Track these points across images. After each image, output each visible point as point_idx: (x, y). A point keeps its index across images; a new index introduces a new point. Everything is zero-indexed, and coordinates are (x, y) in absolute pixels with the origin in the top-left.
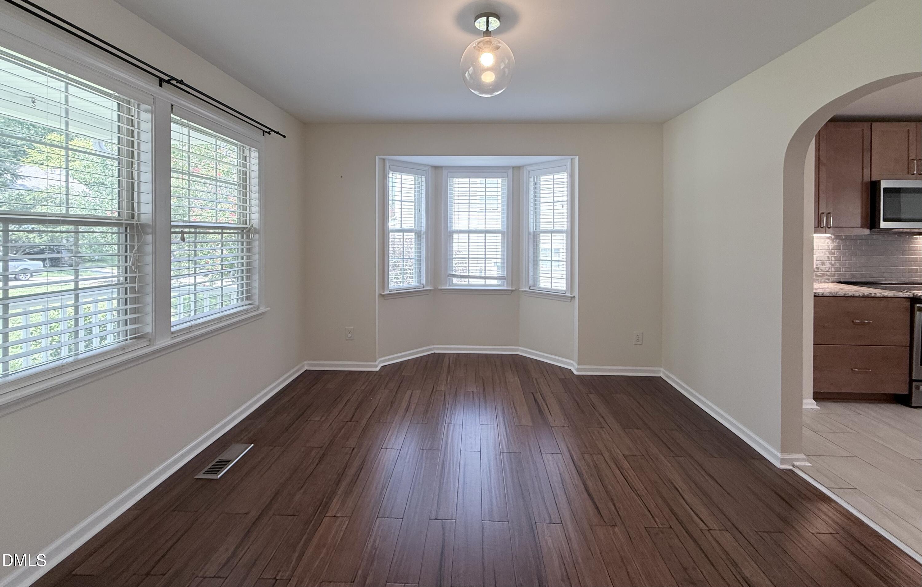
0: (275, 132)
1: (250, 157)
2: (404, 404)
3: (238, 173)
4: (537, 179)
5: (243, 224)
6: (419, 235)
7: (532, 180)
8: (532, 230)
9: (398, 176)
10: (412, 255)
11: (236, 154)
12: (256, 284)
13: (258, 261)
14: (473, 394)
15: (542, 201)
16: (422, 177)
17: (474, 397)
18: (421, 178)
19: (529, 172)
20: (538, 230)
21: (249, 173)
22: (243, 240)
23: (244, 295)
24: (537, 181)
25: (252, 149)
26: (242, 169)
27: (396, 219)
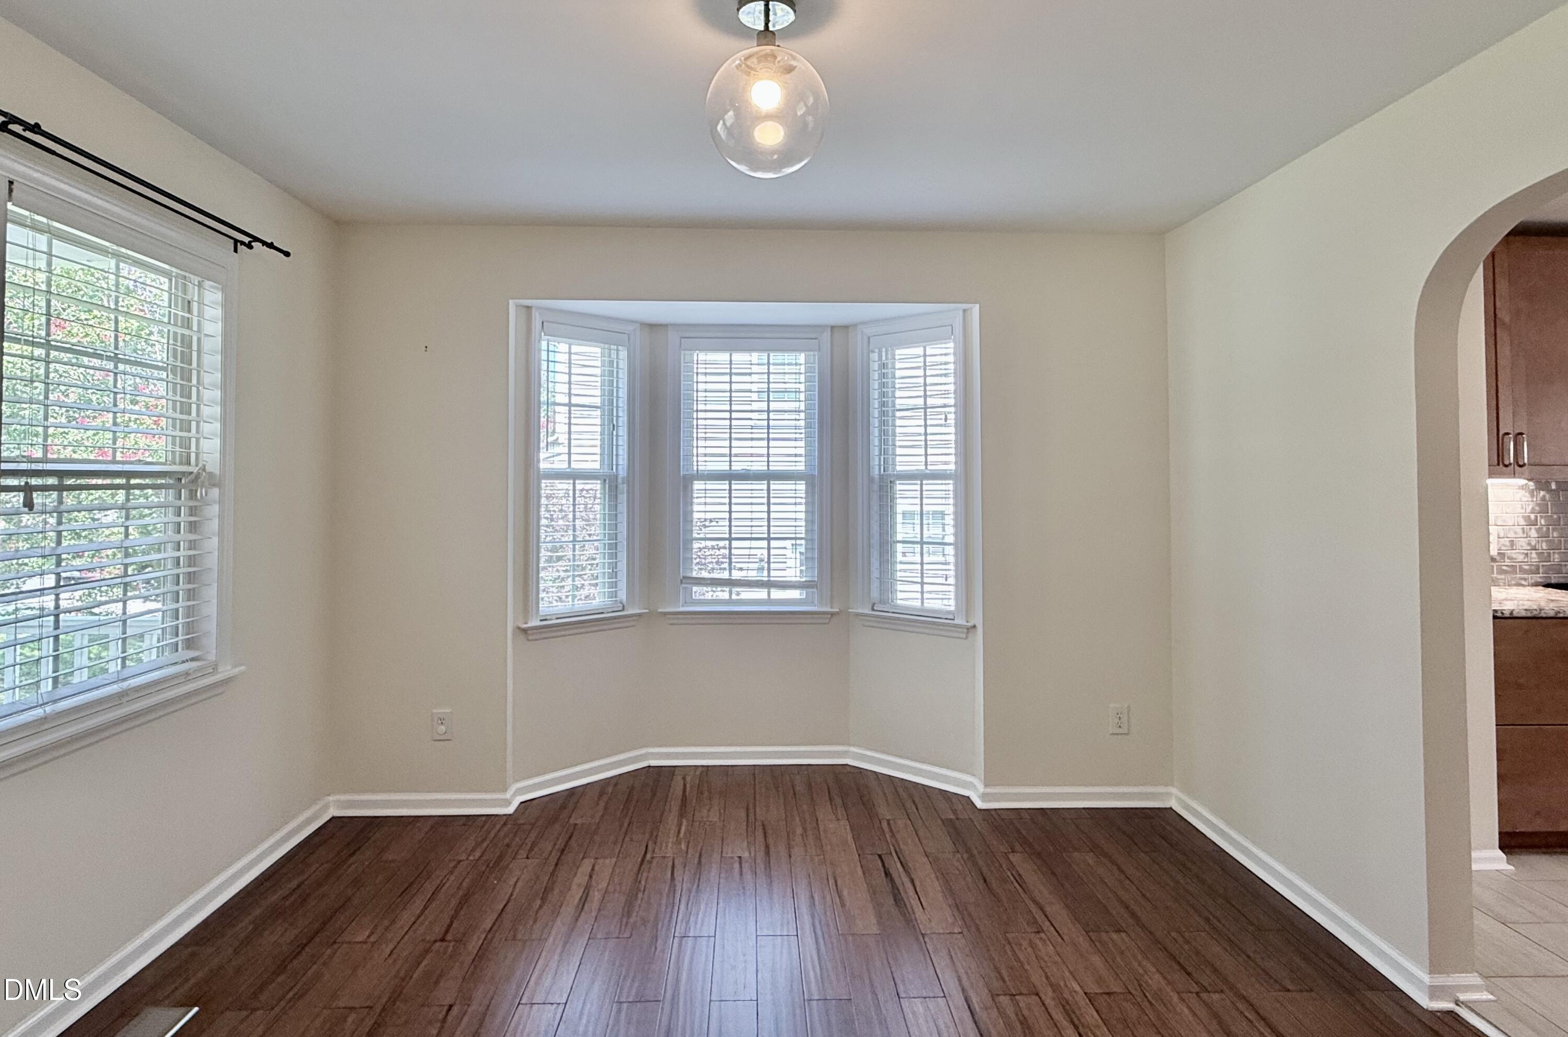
0: (264, 243)
1: (201, 303)
2: (576, 894)
3: (171, 342)
4: (886, 355)
5: (181, 463)
6: (611, 483)
7: (875, 356)
8: (877, 472)
9: (563, 347)
10: (597, 530)
11: (166, 296)
12: (210, 609)
13: (216, 553)
14: (740, 863)
15: (898, 407)
16: (620, 348)
17: (744, 870)
18: (618, 350)
19: (869, 338)
20: (890, 472)
21: (199, 340)
22: (178, 503)
23: (180, 637)
24: (887, 359)
25: (207, 284)
26: (180, 331)
27: (556, 443)
